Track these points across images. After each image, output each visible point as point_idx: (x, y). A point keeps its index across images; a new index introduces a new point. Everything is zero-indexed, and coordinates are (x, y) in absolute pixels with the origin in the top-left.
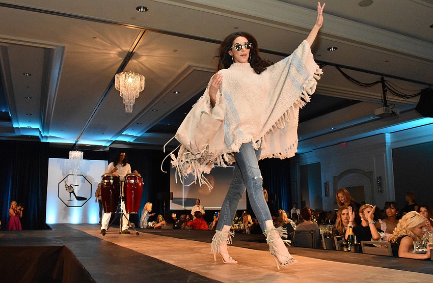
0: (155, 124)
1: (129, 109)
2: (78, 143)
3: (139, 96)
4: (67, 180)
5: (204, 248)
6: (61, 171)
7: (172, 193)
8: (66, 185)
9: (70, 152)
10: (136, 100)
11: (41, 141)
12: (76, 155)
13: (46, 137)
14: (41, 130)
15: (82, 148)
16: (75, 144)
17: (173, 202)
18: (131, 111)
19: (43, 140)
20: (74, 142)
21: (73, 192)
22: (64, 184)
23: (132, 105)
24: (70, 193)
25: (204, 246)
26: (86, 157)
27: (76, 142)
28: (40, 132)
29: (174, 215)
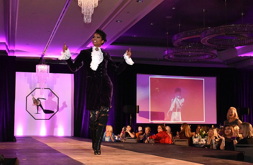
0: (120, 35)
1: (88, 20)
2: (44, 57)
3: (97, 5)
4: (35, 93)
5: (160, 163)
6: (29, 84)
7: (138, 106)
8: (34, 98)
9: (37, 66)
10: (95, 9)
11: (9, 55)
12: (43, 68)
13: (13, 51)
14: (7, 45)
15: (48, 62)
16: (41, 58)
17: (140, 116)
18: (90, 21)
19: (10, 55)
20: (40, 56)
21: (41, 105)
22: (32, 97)
23: (91, 14)
24: (38, 106)
25: (160, 161)
26: (52, 71)
27: (43, 56)
28: (7, 46)
29: (140, 129)
